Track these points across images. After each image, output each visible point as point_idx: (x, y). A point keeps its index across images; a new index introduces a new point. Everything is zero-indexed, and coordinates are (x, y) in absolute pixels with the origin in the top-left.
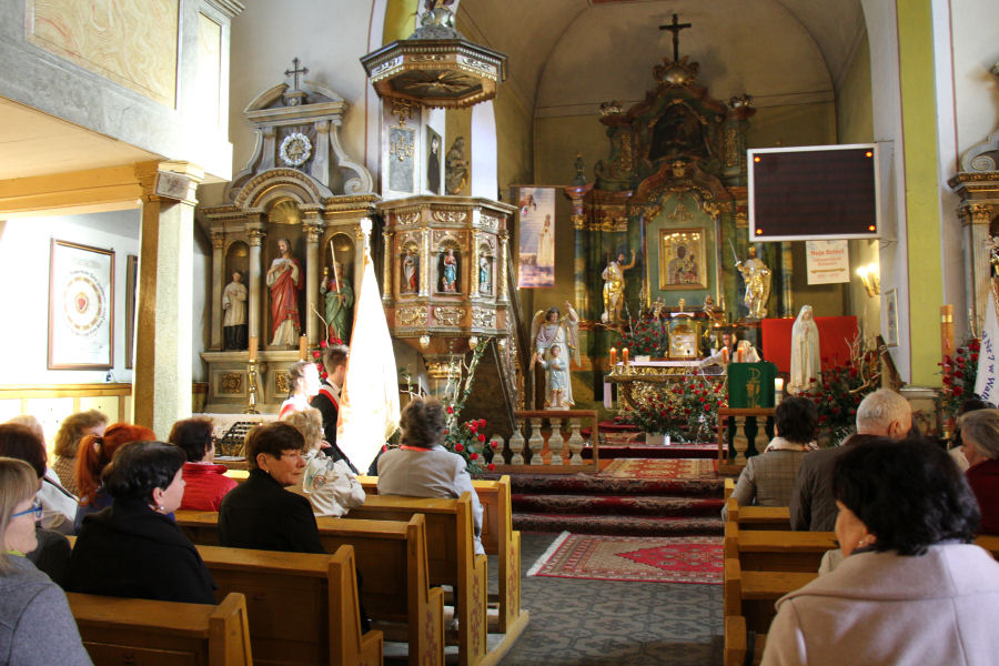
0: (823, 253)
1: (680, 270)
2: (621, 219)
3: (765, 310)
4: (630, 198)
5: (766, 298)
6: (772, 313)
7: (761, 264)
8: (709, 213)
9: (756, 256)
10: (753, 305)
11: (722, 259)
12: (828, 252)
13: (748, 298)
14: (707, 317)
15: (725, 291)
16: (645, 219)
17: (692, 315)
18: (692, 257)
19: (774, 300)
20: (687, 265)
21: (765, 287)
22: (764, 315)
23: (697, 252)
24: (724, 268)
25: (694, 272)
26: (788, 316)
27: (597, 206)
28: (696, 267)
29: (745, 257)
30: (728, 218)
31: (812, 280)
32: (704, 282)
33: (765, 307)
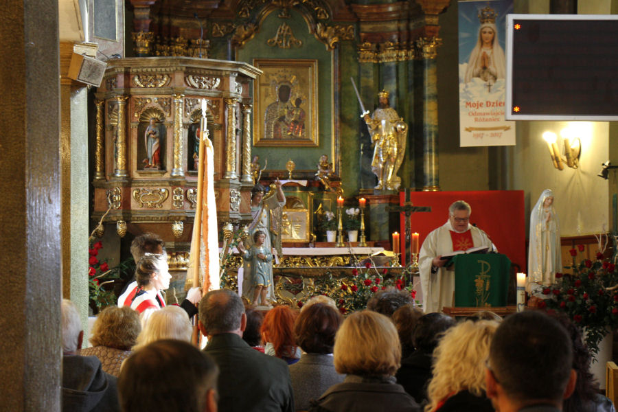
0: (481, 105)
1: (282, 119)
2: (200, 40)
3: (398, 179)
4: (214, 10)
5: (399, 162)
6: (407, 184)
7: (395, 114)
8: (325, 40)
9: (388, 104)
10: (384, 172)
11: (341, 105)
12: (488, 104)
13: (377, 164)
14: (321, 187)
15: (343, 150)
16: (235, 44)
17: (304, 183)
18: (298, 102)
19: (410, 166)
20: (290, 113)
21: (399, 147)
22: (397, 185)
23: (307, 95)
24: (342, 119)
25: (300, 122)
26: (431, 187)
27: (166, 20)
28: (303, 115)
29: (374, 105)
30: (350, 49)
31: (466, 140)
32: (314, 136)
33: (398, 174)
